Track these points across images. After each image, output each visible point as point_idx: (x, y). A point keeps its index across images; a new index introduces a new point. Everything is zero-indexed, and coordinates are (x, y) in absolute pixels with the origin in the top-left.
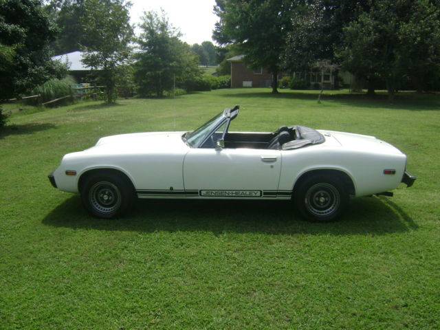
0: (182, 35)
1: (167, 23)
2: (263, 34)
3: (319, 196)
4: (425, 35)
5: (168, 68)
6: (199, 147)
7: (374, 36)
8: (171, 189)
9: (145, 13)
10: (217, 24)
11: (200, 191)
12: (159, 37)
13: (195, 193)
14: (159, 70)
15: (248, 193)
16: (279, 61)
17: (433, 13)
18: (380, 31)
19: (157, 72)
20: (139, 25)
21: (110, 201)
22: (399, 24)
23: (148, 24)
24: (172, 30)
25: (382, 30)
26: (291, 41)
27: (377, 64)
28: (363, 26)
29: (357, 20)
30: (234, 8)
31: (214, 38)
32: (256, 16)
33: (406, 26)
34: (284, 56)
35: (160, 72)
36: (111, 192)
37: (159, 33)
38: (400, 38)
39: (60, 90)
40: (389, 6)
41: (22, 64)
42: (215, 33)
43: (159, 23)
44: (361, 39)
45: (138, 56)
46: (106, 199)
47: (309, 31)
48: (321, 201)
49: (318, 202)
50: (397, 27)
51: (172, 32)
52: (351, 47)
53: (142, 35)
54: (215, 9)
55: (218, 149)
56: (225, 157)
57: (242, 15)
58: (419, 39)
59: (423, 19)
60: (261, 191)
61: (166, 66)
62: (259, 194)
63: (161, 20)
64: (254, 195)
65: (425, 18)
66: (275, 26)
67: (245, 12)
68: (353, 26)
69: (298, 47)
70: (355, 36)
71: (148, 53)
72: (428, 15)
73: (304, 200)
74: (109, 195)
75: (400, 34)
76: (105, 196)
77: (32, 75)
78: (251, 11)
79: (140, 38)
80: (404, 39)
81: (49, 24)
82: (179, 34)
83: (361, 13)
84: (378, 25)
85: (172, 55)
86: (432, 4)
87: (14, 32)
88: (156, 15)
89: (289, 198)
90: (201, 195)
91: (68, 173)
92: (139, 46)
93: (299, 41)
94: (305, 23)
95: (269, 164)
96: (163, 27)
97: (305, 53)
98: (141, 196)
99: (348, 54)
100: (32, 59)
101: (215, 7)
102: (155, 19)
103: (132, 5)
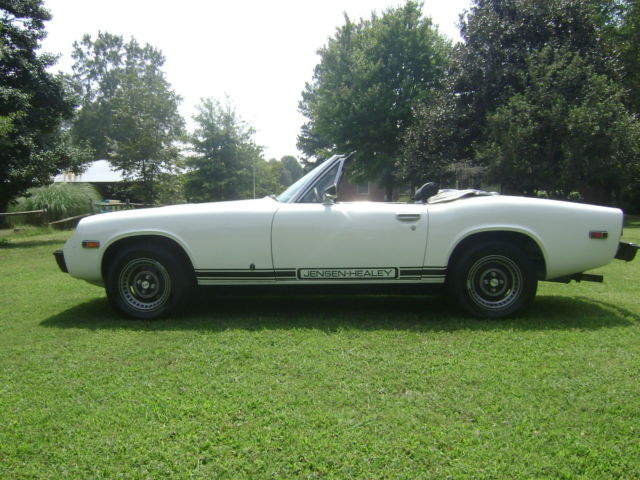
0: (255, 131)
1: (233, 114)
2: (372, 131)
3: (489, 277)
4: (605, 123)
5: (234, 178)
6: (296, 202)
7: (532, 127)
8: (252, 267)
9: (202, 100)
10: (304, 127)
11: (299, 271)
12: (221, 134)
13: (289, 274)
14: (221, 181)
15: (375, 272)
16: (396, 169)
17: (614, 93)
18: (540, 120)
19: (219, 183)
20: (193, 117)
21: (154, 290)
22: (567, 108)
23: (206, 115)
24: (240, 125)
25: (543, 118)
26: (413, 140)
27: (538, 166)
28: (516, 112)
29: (506, 104)
30: (329, 95)
31: (299, 146)
32: (362, 107)
33: (579, 110)
34: (402, 162)
35: (223, 183)
36: (155, 277)
37: (222, 128)
38: (570, 127)
39: (76, 205)
40: (552, 86)
41: (20, 146)
42: (302, 139)
43: (222, 114)
44: (514, 131)
45: (191, 162)
46: (146, 287)
47: (438, 124)
48: (493, 284)
49: (489, 287)
50: (565, 113)
51: (240, 127)
52: (499, 143)
53: (198, 131)
54: (301, 106)
55: (327, 203)
56: (339, 216)
57: (341, 105)
58: (597, 128)
59: (601, 102)
60: (396, 269)
61: (232, 175)
62: (392, 274)
63: (225, 111)
64: (385, 275)
65: (604, 99)
66: (388, 120)
67: (346, 101)
68: (501, 113)
69: (422, 148)
70: (504, 127)
71: (206, 157)
72: (608, 96)
73: (466, 282)
74: (151, 281)
75: (569, 122)
76: (145, 283)
77: (36, 162)
78: (353, 99)
79: (195, 135)
80: (574, 129)
81: (63, 93)
82: (252, 131)
83: (512, 95)
84: (536, 111)
85: (240, 159)
86: (611, 81)
87: (11, 97)
88: (218, 103)
89: (440, 280)
90: (299, 277)
91: (85, 245)
92: (193, 147)
93: (423, 139)
94: (433, 113)
95: (410, 225)
96: (228, 120)
97: (433, 157)
98: (202, 282)
99: (496, 153)
100: (36, 141)
101: (301, 103)
102: (217, 109)
103: (182, 99)
